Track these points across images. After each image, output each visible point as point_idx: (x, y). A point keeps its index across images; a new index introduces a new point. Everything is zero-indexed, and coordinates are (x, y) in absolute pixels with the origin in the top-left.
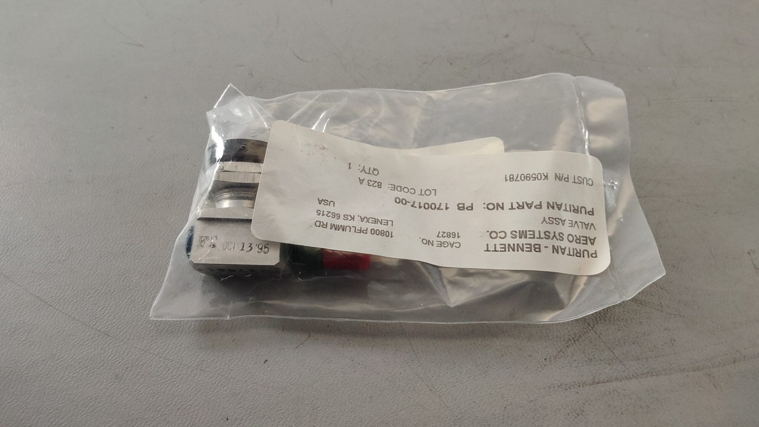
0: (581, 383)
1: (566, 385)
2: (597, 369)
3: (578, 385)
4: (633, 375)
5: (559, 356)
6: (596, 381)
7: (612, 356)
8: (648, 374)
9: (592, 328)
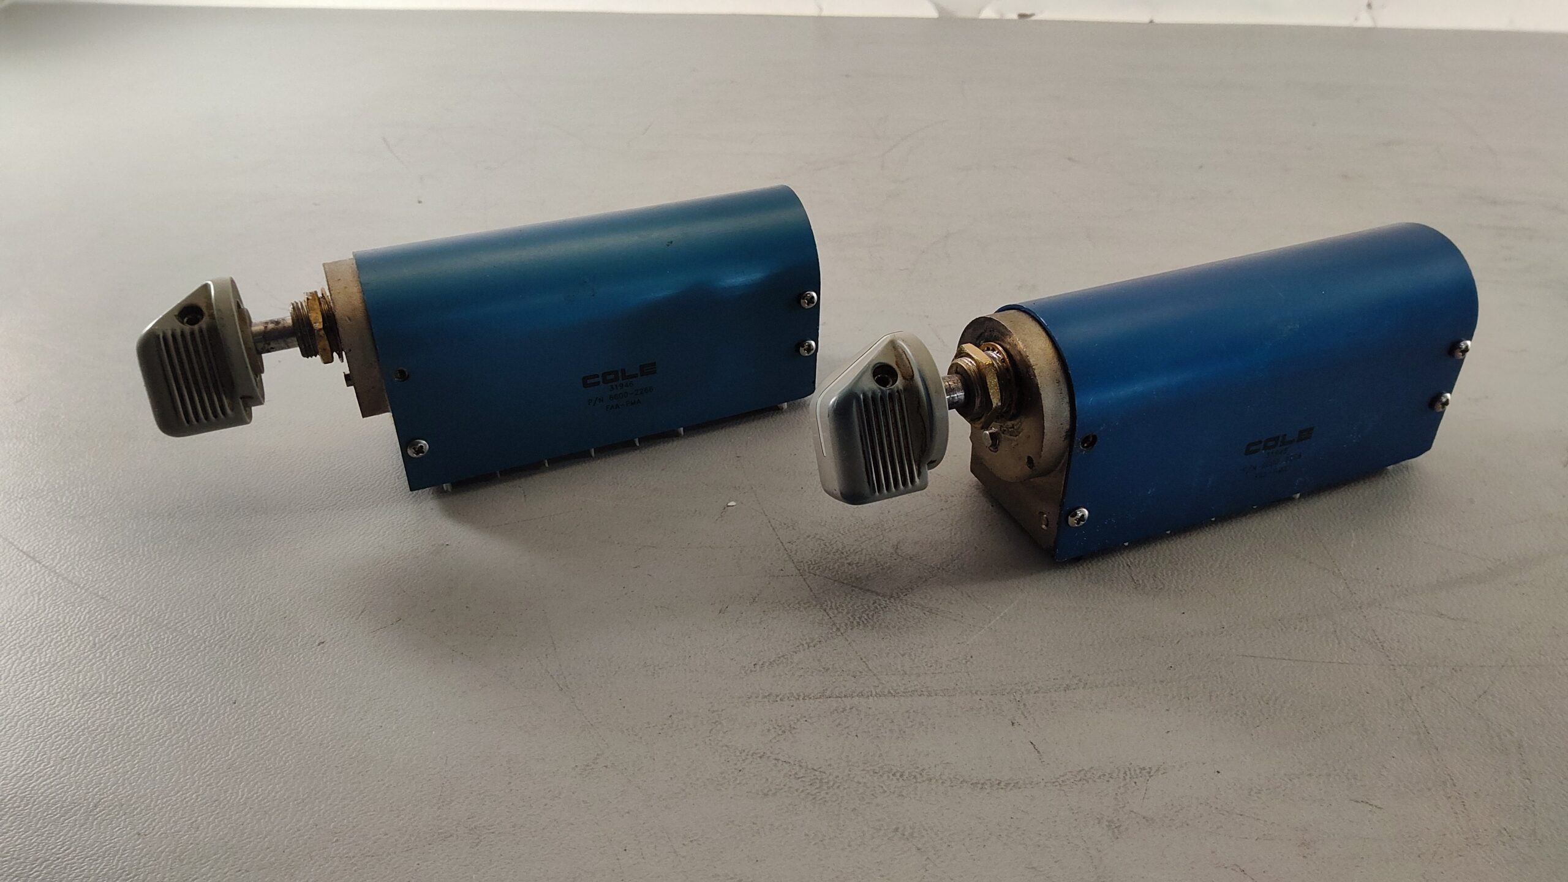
0: (802, 694)
1: (777, 696)
2: (834, 680)
3: (797, 697)
4: (889, 692)
5: (778, 662)
6: (828, 693)
7: (864, 667)
8: (916, 693)
9: (842, 633)
